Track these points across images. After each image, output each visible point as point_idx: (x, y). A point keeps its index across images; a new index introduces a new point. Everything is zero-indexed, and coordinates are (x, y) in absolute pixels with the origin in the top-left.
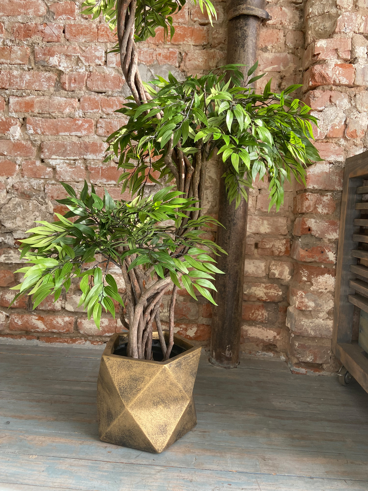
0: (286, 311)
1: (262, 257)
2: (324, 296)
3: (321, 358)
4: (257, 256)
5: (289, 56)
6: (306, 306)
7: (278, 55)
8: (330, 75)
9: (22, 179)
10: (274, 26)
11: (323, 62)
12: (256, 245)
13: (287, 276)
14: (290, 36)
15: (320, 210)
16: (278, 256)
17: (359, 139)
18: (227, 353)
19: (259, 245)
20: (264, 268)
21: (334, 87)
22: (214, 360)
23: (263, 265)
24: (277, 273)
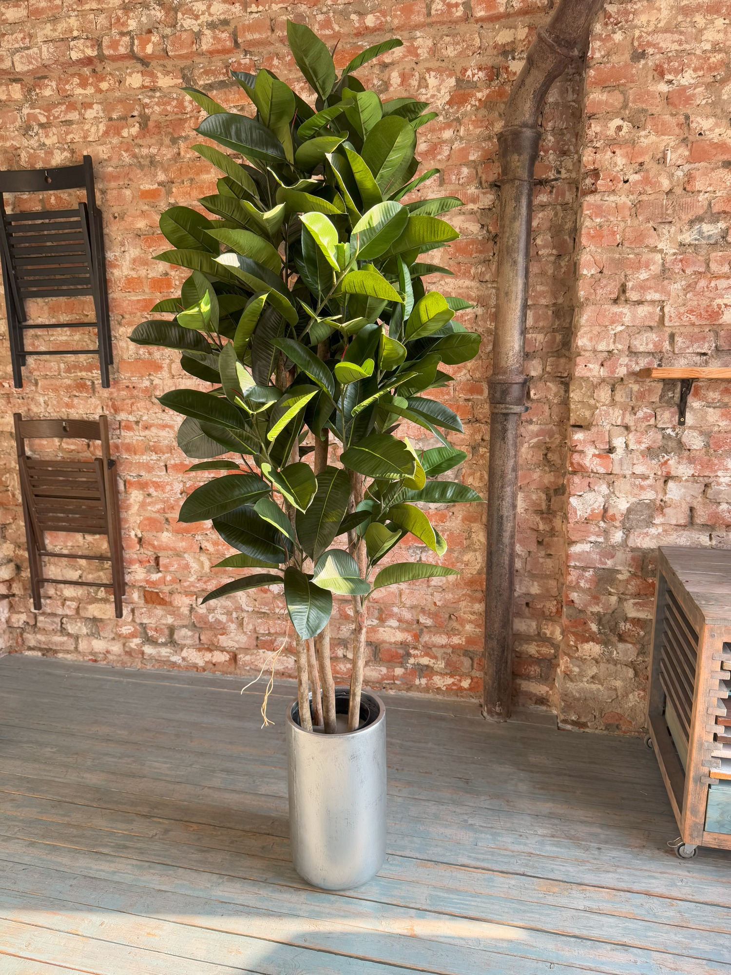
0: (557, 668)
1: (533, 616)
2: (588, 663)
3: (585, 717)
4: (528, 615)
5: (554, 428)
6: (571, 671)
7: (543, 427)
8: (588, 465)
10: (538, 400)
11: (582, 452)
12: (527, 604)
13: (558, 636)
14: (555, 409)
15: (582, 585)
16: (550, 616)
17: (618, 522)
18: (498, 709)
19: (530, 605)
20: (535, 627)
21: (592, 475)
23: (534, 624)
24: (548, 633)
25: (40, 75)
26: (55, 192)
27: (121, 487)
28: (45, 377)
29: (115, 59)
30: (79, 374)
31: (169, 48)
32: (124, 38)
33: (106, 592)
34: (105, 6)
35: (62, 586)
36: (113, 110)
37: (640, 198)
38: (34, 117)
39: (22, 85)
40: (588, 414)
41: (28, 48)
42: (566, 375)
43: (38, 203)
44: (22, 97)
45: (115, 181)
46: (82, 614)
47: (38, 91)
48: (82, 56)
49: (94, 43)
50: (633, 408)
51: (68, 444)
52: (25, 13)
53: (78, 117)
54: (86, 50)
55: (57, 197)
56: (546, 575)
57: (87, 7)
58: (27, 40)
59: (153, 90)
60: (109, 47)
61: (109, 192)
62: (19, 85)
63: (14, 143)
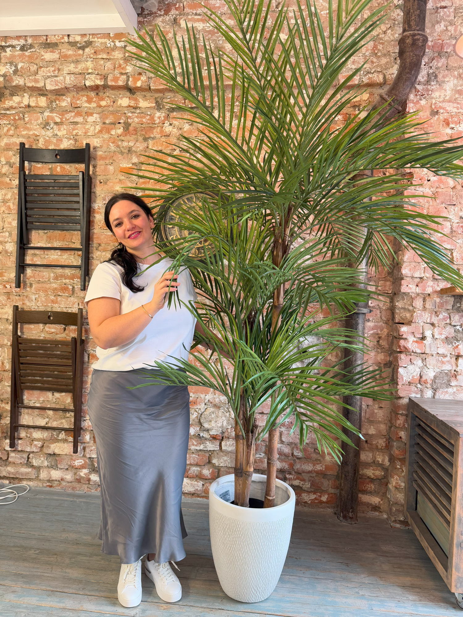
0: (387, 485)
1: (370, 450)
4: (367, 449)
5: (383, 325)
6: (400, 486)
7: (376, 324)
8: (410, 347)
9: (215, 396)
10: (373, 307)
11: (406, 339)
12: (366, 441)
13: (387, 463)
14: (384, 313)
16: (381, 449)
17: (429, 384)
18: (350, 515)
19: (368, 442)
20: (371, 457)
21: (412, 354)
22: (341, 519)
23: (371, 455)
24: (380, 460)
25: (60, 93)
26: (61, 164)
27: (86, 359)
28: (39, 282)
29: (113, 88)
30: (64, 281)
31: (151, 85)
32: (122, 76)
33: (66, 435)
34: (111, 57)
35: (32, 430)
36: (107, 118)
37: (437, 190)
38: (52, 118)
39: (47, 98)
40: (408, 315)
41: (56, 76)
42: (390, 292)
43: (48, 170)
44: (46, 105)
45: (103, 160)
46: (45, 450)
47: (57, 102)
48: (93, 84)
49: (102, 77)
50: (436, 313)
51: (50, 328)
52: (58, 56)
53: (82, 120)
54: (96, 81)
55: (61, 167)
56: (379, 421)
57: (100, 57)
58: (57, 72)
59: (136, 108)
60: (112, 80)
61: (98, 166)
62: (45, 98)
63: (36, 132)
